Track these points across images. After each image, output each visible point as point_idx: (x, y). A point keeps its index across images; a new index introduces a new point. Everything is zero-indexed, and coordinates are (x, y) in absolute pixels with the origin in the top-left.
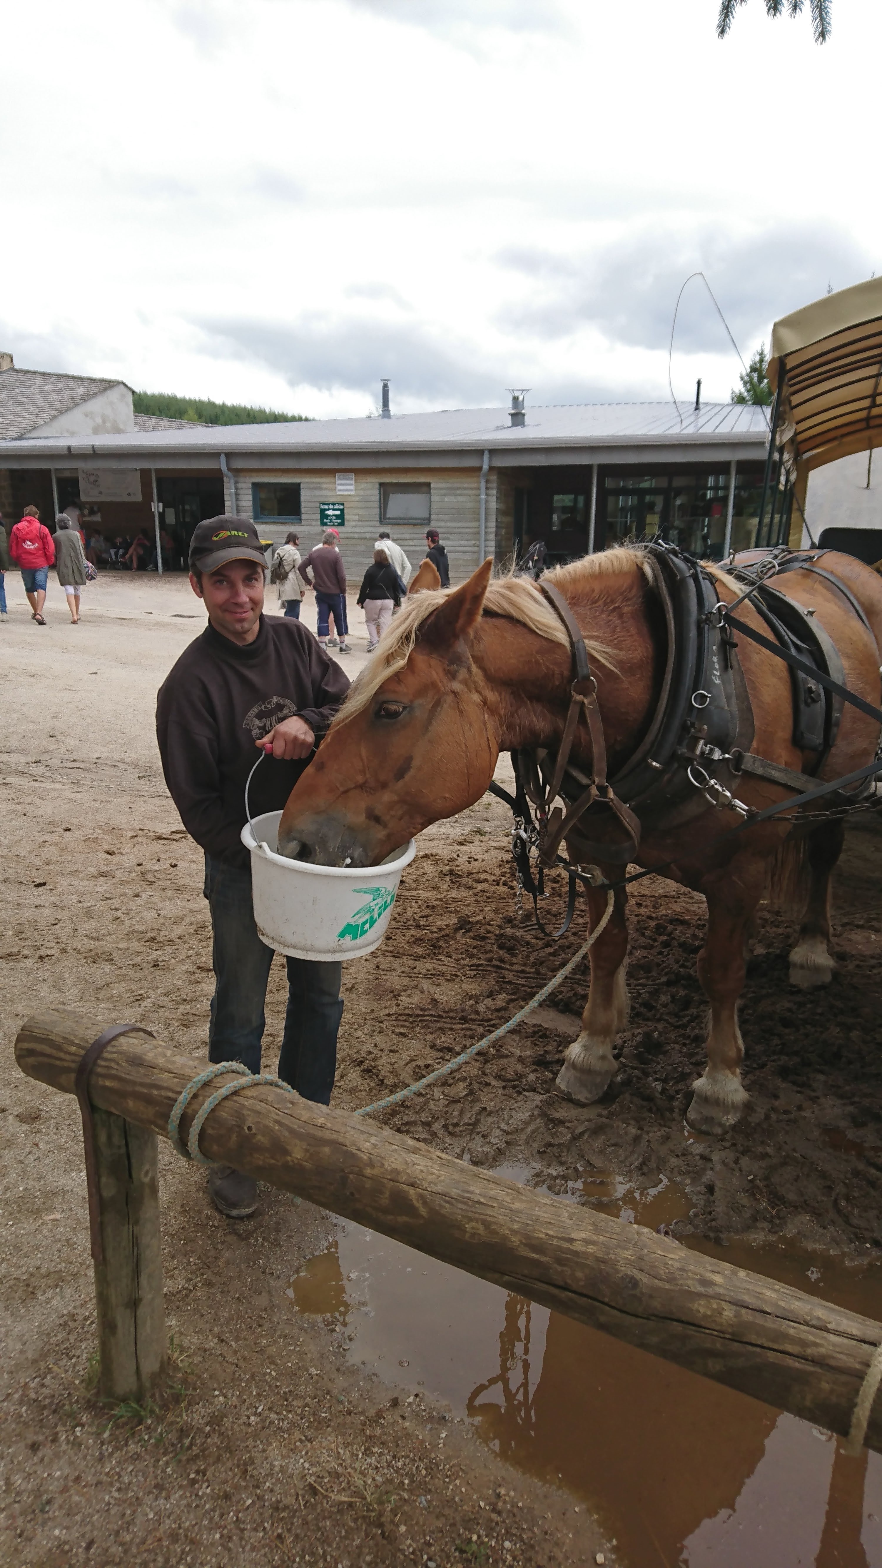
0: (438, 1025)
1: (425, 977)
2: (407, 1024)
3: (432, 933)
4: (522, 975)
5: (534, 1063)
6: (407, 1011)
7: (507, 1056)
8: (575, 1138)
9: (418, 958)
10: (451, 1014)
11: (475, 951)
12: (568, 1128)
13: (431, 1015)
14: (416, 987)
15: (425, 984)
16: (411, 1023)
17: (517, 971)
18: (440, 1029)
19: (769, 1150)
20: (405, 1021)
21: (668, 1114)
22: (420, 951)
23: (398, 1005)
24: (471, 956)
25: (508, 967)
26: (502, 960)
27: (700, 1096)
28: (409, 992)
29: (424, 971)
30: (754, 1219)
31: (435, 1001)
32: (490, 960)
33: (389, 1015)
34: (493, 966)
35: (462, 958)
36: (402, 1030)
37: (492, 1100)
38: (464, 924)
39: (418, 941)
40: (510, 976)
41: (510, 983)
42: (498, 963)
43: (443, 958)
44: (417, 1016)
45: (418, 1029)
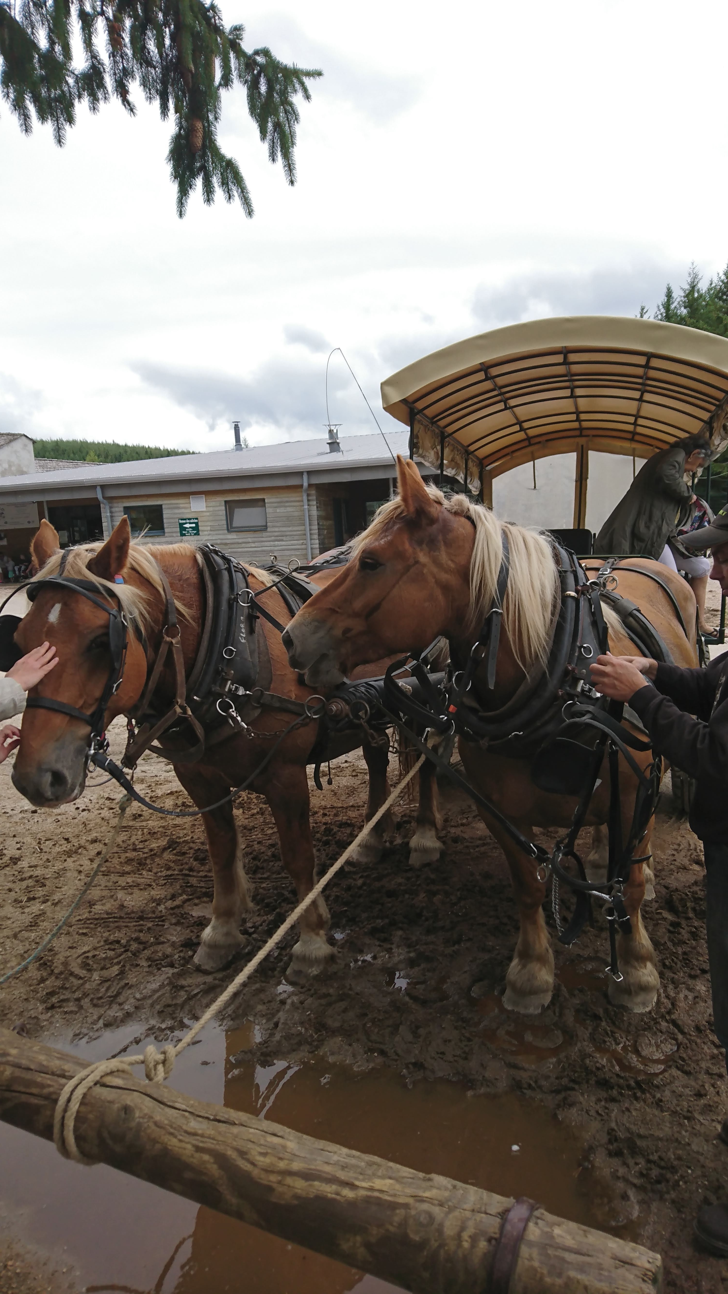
0: (116, 924)
1: (123, 888)
2: (92, 926)
3: (144, 853)
4: (203, 879)
5: (182, 946)
6: (97, 916)
7: (163, 943)
8: (190, 998)
9: (123, 874)
10: (133, 915)
11: (172, 865)
12: (186, 991)
13: (114, 917)
14: (112, 897)
15: (120, 895)
16: (96, 925)
17: (201, 877)
18: (117, 927)
19: (331, 991)
20: (91, 923)
21: (270, 972)
22: (128, 868)
23: (90, 912)
24: (169, 869)
25: (195, 874)
26: (191, 869)
27: (297, 958)
28: (104, 901)
29: (124, 884)
30: (300, 1044)
31: (122, 906)
32: (181, 870)
33: (80, 920)
34: (183, 875)
35: (161, 872)
36: (84, 931)
37: (136, 977)
38: (172, 845)
39: (129, 861)
40: (193, 881)
41: (192, 886)
42: (187, 872)
43: (144, 872)
44: (102, 919)
45: (99, 929)
